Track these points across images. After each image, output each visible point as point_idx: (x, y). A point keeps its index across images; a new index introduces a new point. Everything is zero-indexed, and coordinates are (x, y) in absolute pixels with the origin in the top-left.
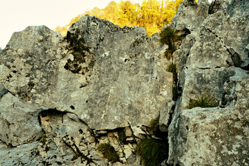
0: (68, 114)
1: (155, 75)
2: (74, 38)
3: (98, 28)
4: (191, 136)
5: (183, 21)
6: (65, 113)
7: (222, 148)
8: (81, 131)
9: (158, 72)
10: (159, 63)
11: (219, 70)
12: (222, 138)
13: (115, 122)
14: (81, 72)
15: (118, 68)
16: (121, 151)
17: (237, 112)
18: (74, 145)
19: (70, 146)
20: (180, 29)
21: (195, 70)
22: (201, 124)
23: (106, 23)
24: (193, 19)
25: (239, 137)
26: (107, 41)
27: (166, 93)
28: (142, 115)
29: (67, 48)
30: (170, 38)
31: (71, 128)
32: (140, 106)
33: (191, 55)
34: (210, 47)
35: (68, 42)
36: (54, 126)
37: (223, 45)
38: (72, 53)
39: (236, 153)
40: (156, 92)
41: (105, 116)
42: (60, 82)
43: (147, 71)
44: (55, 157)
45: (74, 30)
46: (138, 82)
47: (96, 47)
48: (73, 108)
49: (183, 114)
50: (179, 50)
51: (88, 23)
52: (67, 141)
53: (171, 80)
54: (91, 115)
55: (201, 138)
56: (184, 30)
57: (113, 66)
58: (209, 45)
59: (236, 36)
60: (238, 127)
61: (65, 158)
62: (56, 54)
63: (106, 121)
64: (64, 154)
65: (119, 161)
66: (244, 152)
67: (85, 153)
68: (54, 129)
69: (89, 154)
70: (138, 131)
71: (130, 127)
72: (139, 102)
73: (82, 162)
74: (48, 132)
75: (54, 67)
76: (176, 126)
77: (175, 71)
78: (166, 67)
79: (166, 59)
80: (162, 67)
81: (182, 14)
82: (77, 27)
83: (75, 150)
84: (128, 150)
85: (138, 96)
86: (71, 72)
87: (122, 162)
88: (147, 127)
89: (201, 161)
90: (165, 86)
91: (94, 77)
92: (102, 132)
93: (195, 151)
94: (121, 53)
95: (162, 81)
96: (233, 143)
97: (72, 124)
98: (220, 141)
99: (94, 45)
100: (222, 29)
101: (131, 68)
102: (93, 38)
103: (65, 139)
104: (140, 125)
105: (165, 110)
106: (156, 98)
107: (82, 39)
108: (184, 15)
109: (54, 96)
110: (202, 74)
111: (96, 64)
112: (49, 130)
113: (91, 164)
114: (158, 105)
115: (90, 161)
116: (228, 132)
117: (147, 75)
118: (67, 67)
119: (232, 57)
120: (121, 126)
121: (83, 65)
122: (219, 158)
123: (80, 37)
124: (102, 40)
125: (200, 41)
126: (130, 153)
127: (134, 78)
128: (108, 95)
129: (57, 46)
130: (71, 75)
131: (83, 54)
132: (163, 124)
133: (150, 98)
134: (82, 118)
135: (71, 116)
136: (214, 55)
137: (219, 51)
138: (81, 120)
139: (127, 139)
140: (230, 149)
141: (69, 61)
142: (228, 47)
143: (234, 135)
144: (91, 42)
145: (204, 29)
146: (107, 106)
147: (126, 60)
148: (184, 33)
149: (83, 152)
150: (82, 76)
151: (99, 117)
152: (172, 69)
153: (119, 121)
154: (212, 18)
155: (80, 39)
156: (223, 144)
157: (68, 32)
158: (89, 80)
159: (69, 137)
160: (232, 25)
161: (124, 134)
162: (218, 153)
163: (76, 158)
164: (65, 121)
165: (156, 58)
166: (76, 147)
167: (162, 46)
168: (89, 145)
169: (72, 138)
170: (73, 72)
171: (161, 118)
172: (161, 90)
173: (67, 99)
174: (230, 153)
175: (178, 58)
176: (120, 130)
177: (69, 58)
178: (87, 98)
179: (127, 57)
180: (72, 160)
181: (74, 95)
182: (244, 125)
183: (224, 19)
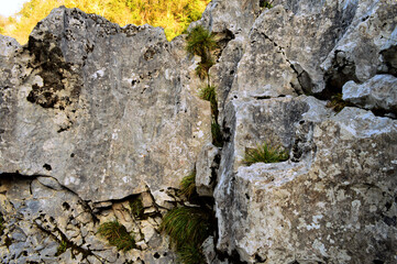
0: (41, 179)
1: (184, 106)
2: (42, 47)
3: (83, 28)
4: (253, 208)
5: (221, 18)
6: (35, 177)
7: (298, 222)
8: (66, 206)
9: (187, 100)
10: (188, 87)
11: (284, 100)
12: (297, 208)
13: (125, 187)
14: (57, 105)
15: (122, 96)
16: (136, 231)
17: (317, 168)
18: (56, 229)
19: (49, 233)
20: (218, 30)
21: (248, 100)
22: (268, 190)
23: (96, 19)
24: (238, 14)
25: (321, 204)
26: (99, 51)
27: (202, 134)
28: (167, 171)
29: (29, 66)
30: (203, 44)
31: (47, 201)
32: (163, 156)
33: (239, 74)
34: (266, 62)
35: (31, 55)
36: (17, 201)
37: (285, 58)
38: (40, 74)
39: (318, 227)
40: (187, 133)
41: (107, 178)
42: (21, 125)
43: (169, 99)
44: (25, 253)
45: (41, 33)
46: (156, 117)
47: (82, 62)
48: (48, 167)
49: (238, 175)
50: (217, 65)
51: (66, 21)
52: (44, 225)
53: (208, 112)
54: (83, 178)
55: (269, 210)
56: (224, 32)
57: (114, 93)
58: (264, 58)
59: (302, 45)
60: (320, 190)
61: (43, 253)
62: (10, 77)
63: (109, 186)
64: (40, 247)
65: (135, 247)
66: (328, 225)
67: (78, 241)
68: (17, 206)
69: (84, 242)
70: (162, 198)
71: (148, 192)
72: (161, 152)
73: (74, 257)
74: (7, 213)
75: (8, 100)
76: (229, 192)
77: (214, 98)
78: (199, 92)
79: (198, 79)
80: (194, 92)
81: (220, 7)
82: (46, 29)
83: (60, 238)
84: (148, 227)
85: (158, 142)
86: (39, 107)
87: (140, 248)
88: (176, 190)
89: (271, 244)
90: (199, 123)
91: (82, 114)
92: (104, 205)
93: (261, 229)
94: (124, 70)
95: (195, 115)
96: (312, 213)
97: (49, 194)
98: (295, 212)
99: (78, 58)
100: (282, 34)
101: (143, 95)
102: (76, 46)
103: (39, 222)
104: (166, 188)
105: (204, 162)
106: (187, 143)
107: (57, 50)
108: (224, 8)
109: (13, 150)
110: (259, 108)
111: (84, 91)
112: (9, 209)
113: (89, 258)
114: (192, 154)
115: (87, 253)
116: (306, 199)
117: (171, 106)
118: (31, 98)
119: (299, 76)
120: (134, 192)
121: (61, 94)
122: (295, 236)
123: (53, 45)
124: (92, 50)
125: (252, 52)
126: (152, 232)
127: (150, 112)
128: (108, 142)
129: (12, 63)
130: (41, 111)
131: (60, 74)
132: (203, 185)
133: (178, 144)
134: (66, 183)
135: (47, 181)
136: (272, 73)
137: (279, 68)
138: (64, 188)
139: (146, 212)
140: (309, 222)
141: (35, 87)
142: (293, 63)
143: (314, 202)
144: (73, 54)
145: (256, 32)
146: (109, 162)
147: (133, 82)
148: (224, 37)
149: (73, 240)
150: (60, 112)
151: (95, 180)
152: (209, 95)
153: (131, 184)
154: (267, 17)
155: (54, 50)
156: (300, 216)
157: (31, 38)
158: (73, 118)
159: (47, 218)
160: (296, 28)
161: (140, 204)
162: (294, 229)
163: (63, 251)
164: (36, 190)
165: (183, 78)
166: (60, 232)
167: (190, 58)
168: (83, 228)
169: (52, 219)
170: (44, 106)
171: (198, 176)
172: (193, 129)
173: (35, 154)
174: (309, 227)
175: (217, 77)
176: (133, 199)
177: (34, 83)
178: (72, 149)
179: (134, 76)
180: (56, 255)
181: (48, 146)
182: (328, 187)
183: (286, 18)
